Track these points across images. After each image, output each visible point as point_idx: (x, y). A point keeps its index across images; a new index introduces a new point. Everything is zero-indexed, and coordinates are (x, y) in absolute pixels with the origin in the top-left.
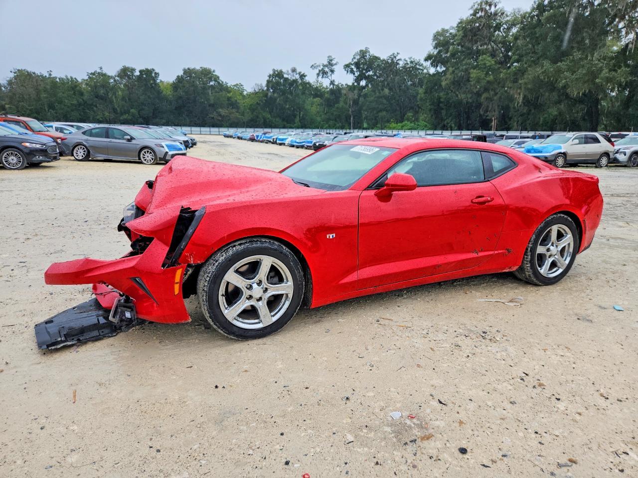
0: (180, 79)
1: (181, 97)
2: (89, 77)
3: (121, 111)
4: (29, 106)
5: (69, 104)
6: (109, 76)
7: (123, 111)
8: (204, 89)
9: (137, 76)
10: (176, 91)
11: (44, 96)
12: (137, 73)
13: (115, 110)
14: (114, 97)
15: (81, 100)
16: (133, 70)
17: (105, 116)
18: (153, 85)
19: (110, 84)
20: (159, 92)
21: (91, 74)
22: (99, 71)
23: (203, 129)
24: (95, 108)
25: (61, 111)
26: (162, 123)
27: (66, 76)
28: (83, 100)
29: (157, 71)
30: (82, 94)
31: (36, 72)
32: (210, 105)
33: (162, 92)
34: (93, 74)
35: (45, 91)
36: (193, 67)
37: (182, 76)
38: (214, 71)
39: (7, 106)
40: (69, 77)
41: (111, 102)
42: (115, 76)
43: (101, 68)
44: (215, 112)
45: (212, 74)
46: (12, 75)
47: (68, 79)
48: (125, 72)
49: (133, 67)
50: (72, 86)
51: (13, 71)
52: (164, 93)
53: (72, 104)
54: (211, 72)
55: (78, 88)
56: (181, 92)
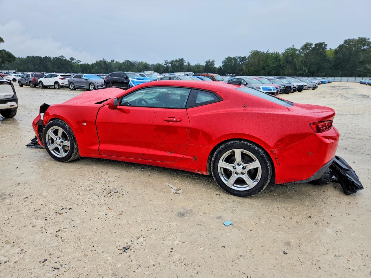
0: (341, 47)
1: (339, 58)
2: (286, 51)
3: (298, 69)
4: (254, 69)
5: (272, 67)
6: (297, 50)
7: (300, 69)
8: (357, 52)
9: (313, 48)
10: (336, 55)
11: (262, 63)
12: (313, 46)
13: (296, 69)
14: (297, 61)
15: (278, 64)
16: (311, 44)
17: (289, 72)
18: (322, 52)
19: (296, 54)
20: (325, 56)
21: (287, 49)
22: (292, 47)
23: (350, 79)
24: (285, 68)
25: (268, 70)
26: (322, 75)
27: (274, 52)
28: (280, 64)
29: (326, 43)
30: (280, 61)
31: (261, 51)
32: (359, 63)
33: (327, 56)
34: (288, 49)
35: (262, 61)
36: (352, 38)
37: (342, 44)
38: (368, 39)
39: (244, 69)
40: (275, 52)
41: (295, 64)
42: (300, 49)
43: (293, 46)
44: (362, 67)
45: (367, 41)
46: (250, 54)
47: (275, 53)
48: (306, 47)
49: (312, 43)
50: (276, 56)
51: (251, 51)
52: (328, 56)
53: (273, 67)
54: (366, 40)
55: (279, 58)
56: (340, 55)
